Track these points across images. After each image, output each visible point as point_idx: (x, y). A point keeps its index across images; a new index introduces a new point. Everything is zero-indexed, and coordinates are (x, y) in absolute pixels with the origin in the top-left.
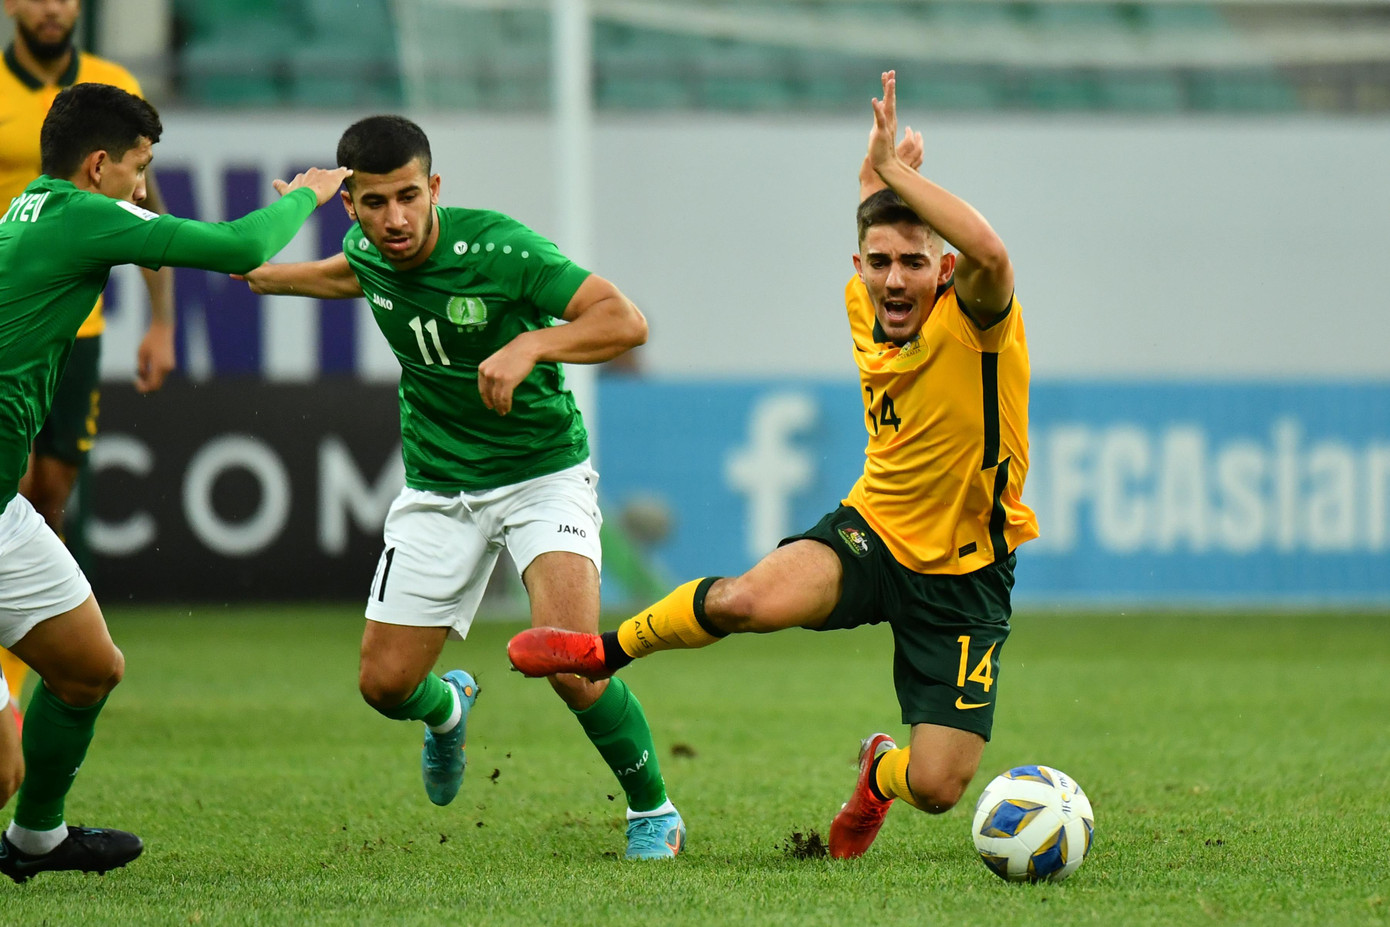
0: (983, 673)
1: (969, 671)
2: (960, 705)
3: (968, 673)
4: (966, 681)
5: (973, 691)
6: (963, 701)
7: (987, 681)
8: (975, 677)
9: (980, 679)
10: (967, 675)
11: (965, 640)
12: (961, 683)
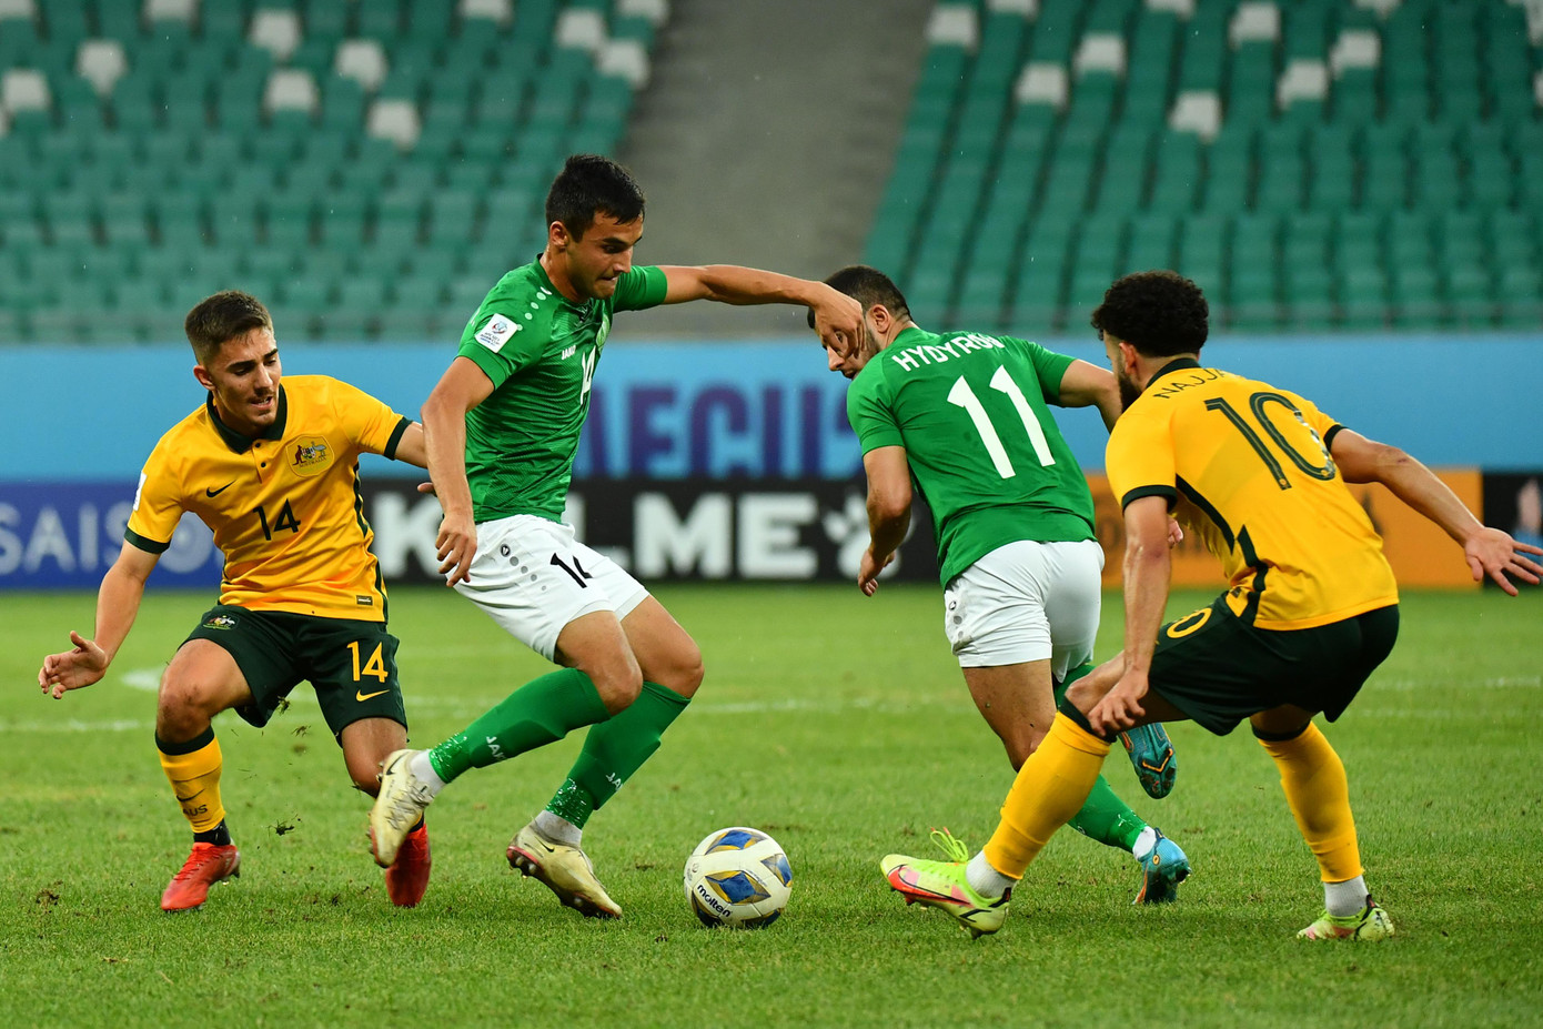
0: (375, 666)
1: (362, 666)
2: (360, 698)
3: (362, 668)
4: (361, 675)
5: (369, 683)
6: (362, 694)
7: (382, 675)
8: (368, 671)
9: (374, 673)
10: (361, 670)
11: (354, 646)
12: (356, 677)
